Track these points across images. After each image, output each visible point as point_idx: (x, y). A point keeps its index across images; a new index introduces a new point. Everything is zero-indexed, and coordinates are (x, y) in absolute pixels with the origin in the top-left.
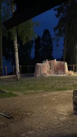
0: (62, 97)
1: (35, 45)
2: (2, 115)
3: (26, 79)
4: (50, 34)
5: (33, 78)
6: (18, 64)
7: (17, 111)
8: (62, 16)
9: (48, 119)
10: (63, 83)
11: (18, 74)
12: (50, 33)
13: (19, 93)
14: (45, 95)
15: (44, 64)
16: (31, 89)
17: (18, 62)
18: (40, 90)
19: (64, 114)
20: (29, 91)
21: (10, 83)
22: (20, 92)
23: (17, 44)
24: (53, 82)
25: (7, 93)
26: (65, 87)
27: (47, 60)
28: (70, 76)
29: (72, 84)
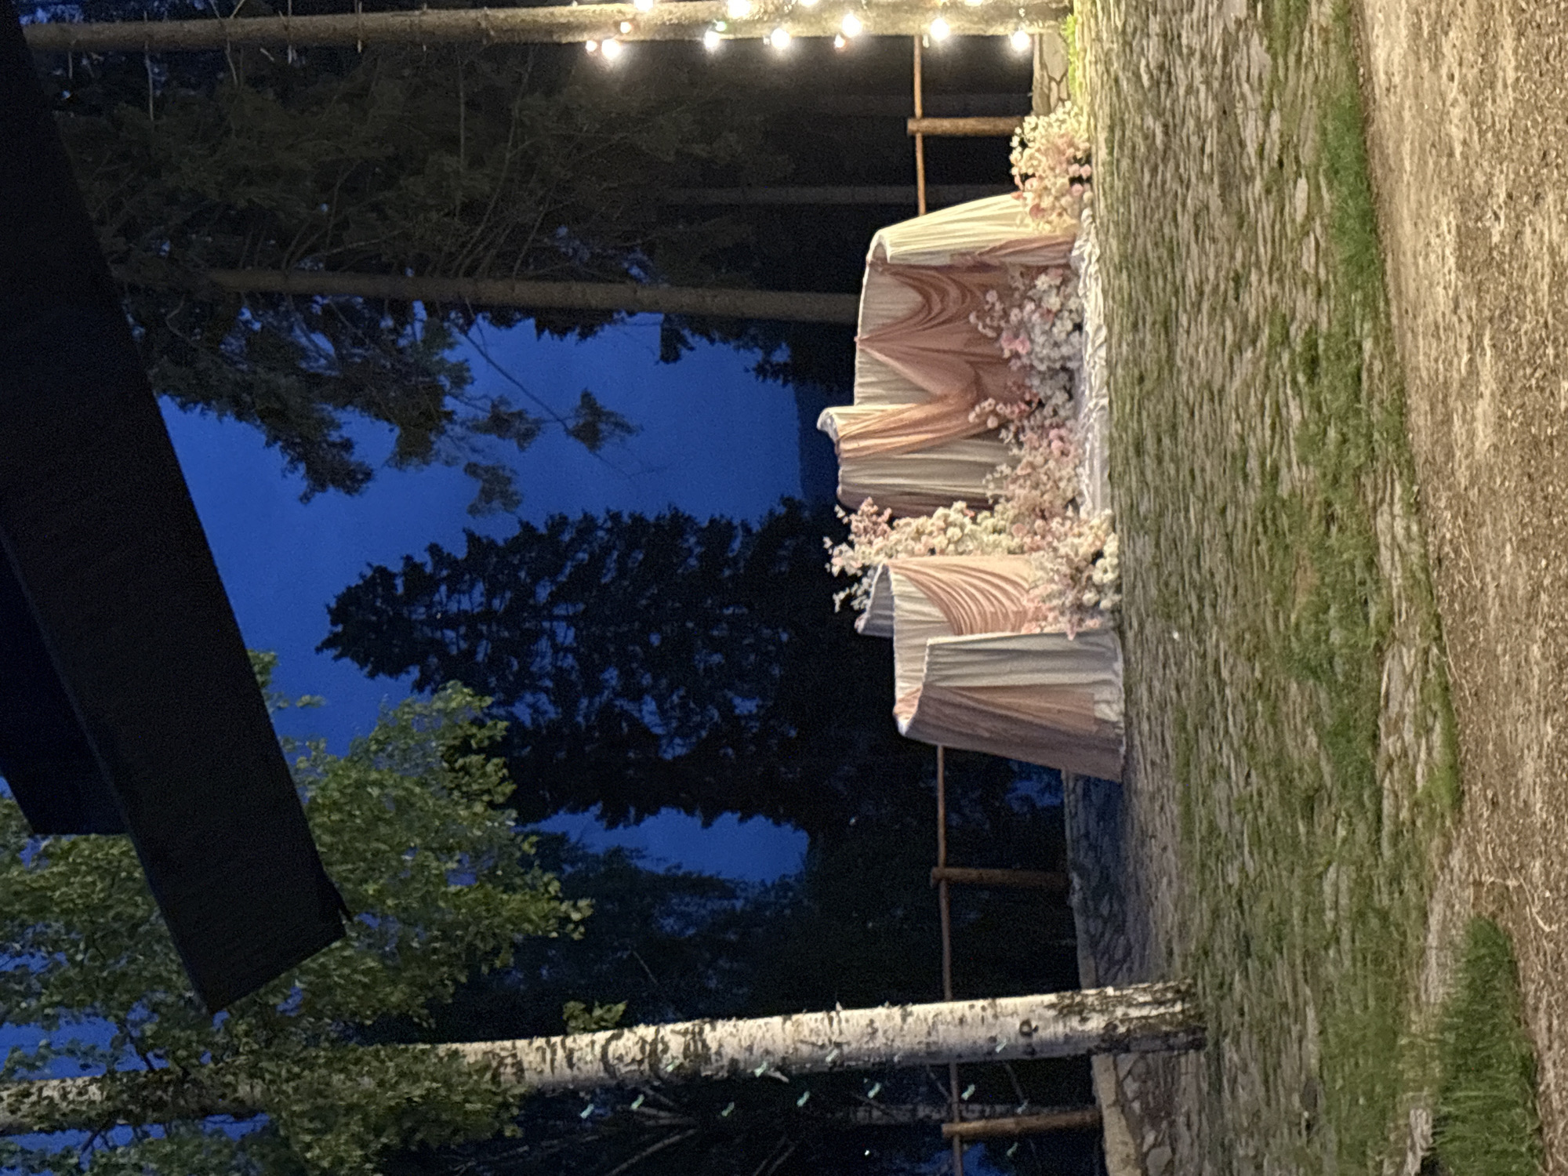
1: (580, 806)
4: (411, 565)
10: (1241, 218)
11: (1096, 1023)
12: (396, 567)
15: (904, 609)
16: (1357, 725)
17: (880, 1013)
18: (1371, 562)
20: (1390, 744)
22: (1427, 891)
23: (581, 1042)
24: (1217, 396)
25: (1440, 1123)
27: (842, 560)
28: (1102, 154)
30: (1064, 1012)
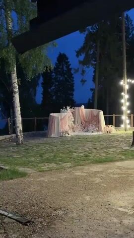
0: (111, 176)
2: (9, 217)
3: (33, 142)
4: (69, 62)
5: (45, 139)
6: (20, 116)
7: (36, 208)
8: (91, 30)
9: (101, 223)
10: (102, 149)
11: (19, 134)
12: (68, 60)
13: (28, 169)
14: (78, 173)
15: (63, 114)
16: (49, 161)
17: (20, 112)
18: (65, 162)
19: (127, 211)
20: (46, 164)
21: (6, 149)
22: (31, 168)
23: (16, 80)
24: (84, 146)
25: (7, 169)
26: (109, 156)
27: (68, 108)
28: (110, 134)
29: (119, 150)
30: (20, 131)
